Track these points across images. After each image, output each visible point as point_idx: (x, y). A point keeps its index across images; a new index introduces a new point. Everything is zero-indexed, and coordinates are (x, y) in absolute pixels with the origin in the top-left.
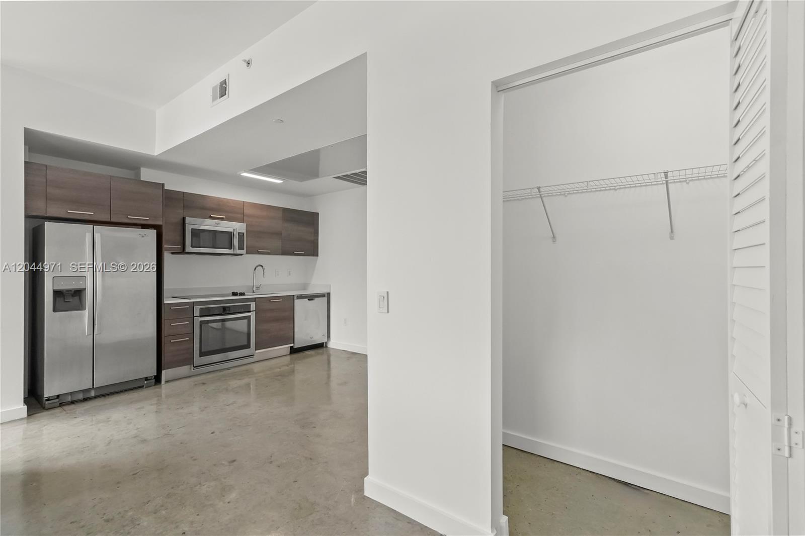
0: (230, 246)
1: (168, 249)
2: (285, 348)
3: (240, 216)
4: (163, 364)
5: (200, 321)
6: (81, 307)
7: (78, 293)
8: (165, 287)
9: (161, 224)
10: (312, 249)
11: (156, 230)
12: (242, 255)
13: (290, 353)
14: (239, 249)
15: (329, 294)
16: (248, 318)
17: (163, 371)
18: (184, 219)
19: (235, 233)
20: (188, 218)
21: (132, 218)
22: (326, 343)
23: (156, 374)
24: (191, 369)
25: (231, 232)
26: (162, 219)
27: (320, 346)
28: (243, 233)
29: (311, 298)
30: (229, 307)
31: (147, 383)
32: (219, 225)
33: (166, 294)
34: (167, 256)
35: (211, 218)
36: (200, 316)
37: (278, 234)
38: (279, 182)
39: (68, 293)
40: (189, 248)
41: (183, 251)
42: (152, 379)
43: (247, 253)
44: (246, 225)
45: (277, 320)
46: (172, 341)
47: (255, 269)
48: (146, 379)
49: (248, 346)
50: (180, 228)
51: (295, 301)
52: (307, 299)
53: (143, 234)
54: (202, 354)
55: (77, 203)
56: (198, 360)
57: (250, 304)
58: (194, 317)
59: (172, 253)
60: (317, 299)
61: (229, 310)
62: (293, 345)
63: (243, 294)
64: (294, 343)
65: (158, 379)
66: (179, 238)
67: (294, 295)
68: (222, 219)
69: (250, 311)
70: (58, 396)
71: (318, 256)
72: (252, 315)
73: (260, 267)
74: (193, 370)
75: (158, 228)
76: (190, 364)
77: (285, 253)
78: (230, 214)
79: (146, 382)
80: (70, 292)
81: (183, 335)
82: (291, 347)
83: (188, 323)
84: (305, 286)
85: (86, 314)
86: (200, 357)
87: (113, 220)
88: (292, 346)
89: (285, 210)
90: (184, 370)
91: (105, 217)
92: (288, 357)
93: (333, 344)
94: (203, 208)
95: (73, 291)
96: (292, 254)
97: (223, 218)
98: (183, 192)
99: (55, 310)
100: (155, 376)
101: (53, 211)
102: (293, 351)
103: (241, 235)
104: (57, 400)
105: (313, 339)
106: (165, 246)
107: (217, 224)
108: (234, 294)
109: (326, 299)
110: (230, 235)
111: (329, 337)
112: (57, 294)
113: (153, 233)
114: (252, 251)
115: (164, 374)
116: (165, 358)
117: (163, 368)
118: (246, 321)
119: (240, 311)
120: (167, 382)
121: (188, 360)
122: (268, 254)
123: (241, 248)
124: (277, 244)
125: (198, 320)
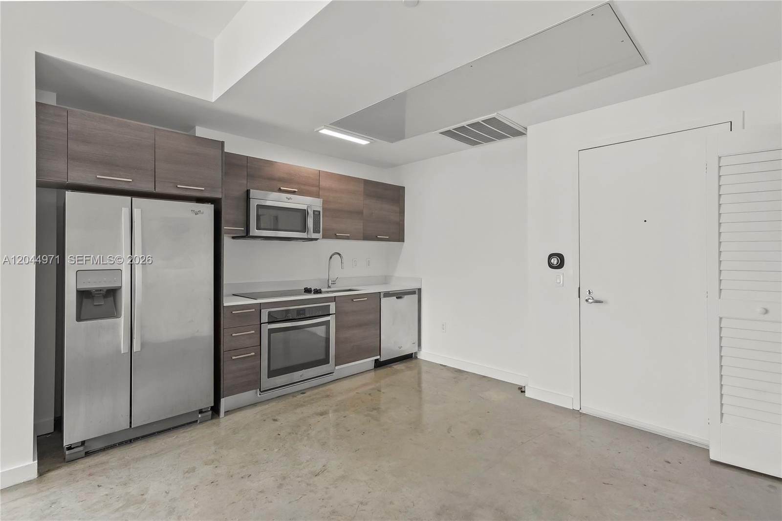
0: (304, 229)
1: (228, 232)
2: (368, 362)
3: (314, 189)
4: (222, 390)
5: (269, 329)
6: (114, 313)
7: (112, 293)
8: (224, 283)
9: (221, 197)
10: (397, 234)
11: (213, 205)
12: (316, 239)
13: (375, 367)
14: (314, 232)
15: (420, 290)
16: (327, 323)
17: (222, 399)
18: (248, 192)
19: (309, 211)
20: (253, 190)
21: (182, 189)
22: (416, 353)
23: (213, 405)
24: (256, 393)
25: (305, 210)
26: (220, 190)
27: (408, 357)
28: (319, 212)
29: (399, 295)
30: (304, 309)
31: (202, 417)
32: (290, 201)
33: (226, 290)
34: (227, 241)
35: (280, 190)
36: (269, 323)
37: (359, 213)
38: (364, 142)
39: (99, 294)
40: (254, 231)
41: (247, 235)
42: (208, 411)
43: (324, 237)
44: (323, 201)
45: (360, 325)
46: (234, 358)
47: (331, 258)
48: (201, 412)
49: (326, 361)
50: (243, 204)
51: (381, 299)
52: (395, 297)
53: (197, 210)
54: (272, 374)
55: (110, 165)
56: (266, 382)
57: (330, 305)
58: (261, 324)
59: (234, 238)
60: (406, 297)
61: (304, 314)
62: (378, 357)
63: (318, 291)
64: (380, 355)
65: (215, 410)
66: (242, 218)
67: (380, 292)
68: (294, 193)
69: (329, 315)
70: (83, 443)
71: (404, 241)
72: (331, 319)
73: (337, 256)
74: (259, 396)
75: (216, 202)
76: (256, 389)
77: (367, 237)
78: (303, 187)
79: (200, 416)
80: (101, 292)
81: (247, 349)
82: (376, 361)
83: (253, 332)
84: (386, 280)
85: (122, 322)
86: (268, 378)
87: (159, 190)
88: (378, 359)
89: (367, 182)
90: (248, 396)
91: (148, 187)
92: (372, 374)
93: (423, 355)
94: (271, 179)
95: (105, 290)
96: (376, 239)
97: (295, 191)
98: (247, 157)
99: (79, 319)
100: (212, 407)
101: (77, 176)
102: (379, 364)
103: (316, 214)
104: (81, 448)
105: (401, 349)
106: (225, 228)
107: (289, 199)
108: (308, 291)
109: (416, 296)
110: (304, 213)
111: (419, 345)
112: (83, 295)
113: (208, 210)
114: (330, 234)
115: (225, 403)
116: (225, 383)
117: (222, 396)
118: (323, 328)
119: (317, 314)
120: (227, 413)
121: (254, 384)
122: (347, 238)
123: (316, 230)
124: (357, 225)
125: (266, 328)
